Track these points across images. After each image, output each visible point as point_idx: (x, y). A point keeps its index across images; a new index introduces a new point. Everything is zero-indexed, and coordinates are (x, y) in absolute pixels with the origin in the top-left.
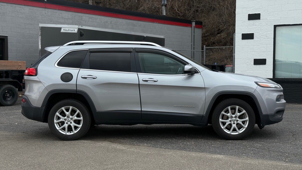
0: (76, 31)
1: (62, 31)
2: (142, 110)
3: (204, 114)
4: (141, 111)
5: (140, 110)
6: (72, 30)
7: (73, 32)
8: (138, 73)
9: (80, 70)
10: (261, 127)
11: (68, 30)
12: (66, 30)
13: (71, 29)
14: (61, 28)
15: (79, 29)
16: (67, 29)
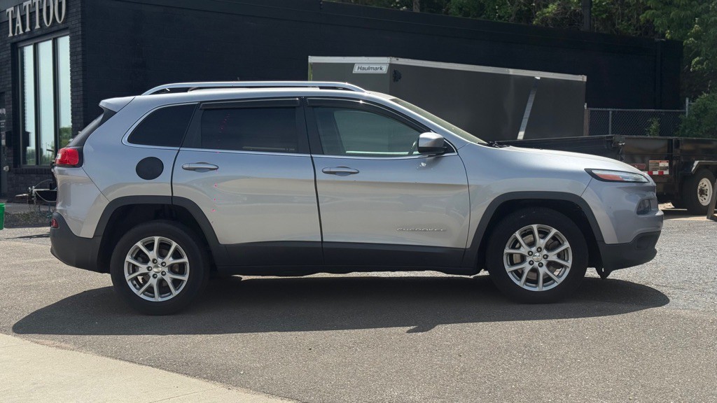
0: (385, 69)
1: (356, 70)
2: (324, 240)
3: (468, 246)
4: (322, 242)
5: (320, 240)
6: (377, 69)
7: (379, 71)
8: (313, 156)
9: (179, 150)
10: (604, 275)
11: (369, 68)
12: (364, 69)
13: (375, 66)
14: (352, 65)
15: (391, 66)
16: (367, 66)
